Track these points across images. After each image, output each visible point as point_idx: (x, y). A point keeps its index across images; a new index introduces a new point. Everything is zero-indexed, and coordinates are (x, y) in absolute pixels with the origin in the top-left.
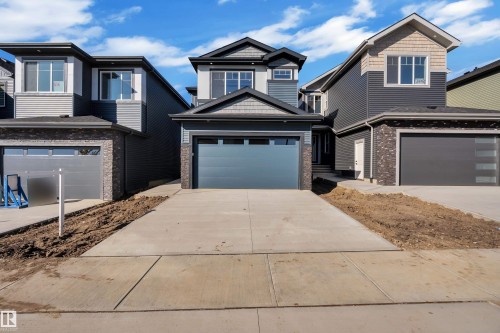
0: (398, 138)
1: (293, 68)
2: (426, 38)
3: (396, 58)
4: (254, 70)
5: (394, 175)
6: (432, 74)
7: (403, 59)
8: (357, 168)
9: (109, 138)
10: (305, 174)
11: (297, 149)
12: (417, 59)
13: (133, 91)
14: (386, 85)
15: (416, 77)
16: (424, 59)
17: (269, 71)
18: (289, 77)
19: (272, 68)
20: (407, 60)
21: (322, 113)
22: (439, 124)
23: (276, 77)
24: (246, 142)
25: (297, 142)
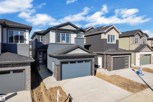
0: (112, 59)
1: (83, 34)
3: (109, 35)
5: (111, 68)
8: (99, 65)
10: (93, 71)
11: (90, 63)
12: (113, 36)
13: (25, 40)
14: (108, 43)
15: (113, 41)
17: (76, 34)
20: (111, 36)
22: (119, 55)
24: (77, 62)
25: (90, 61)
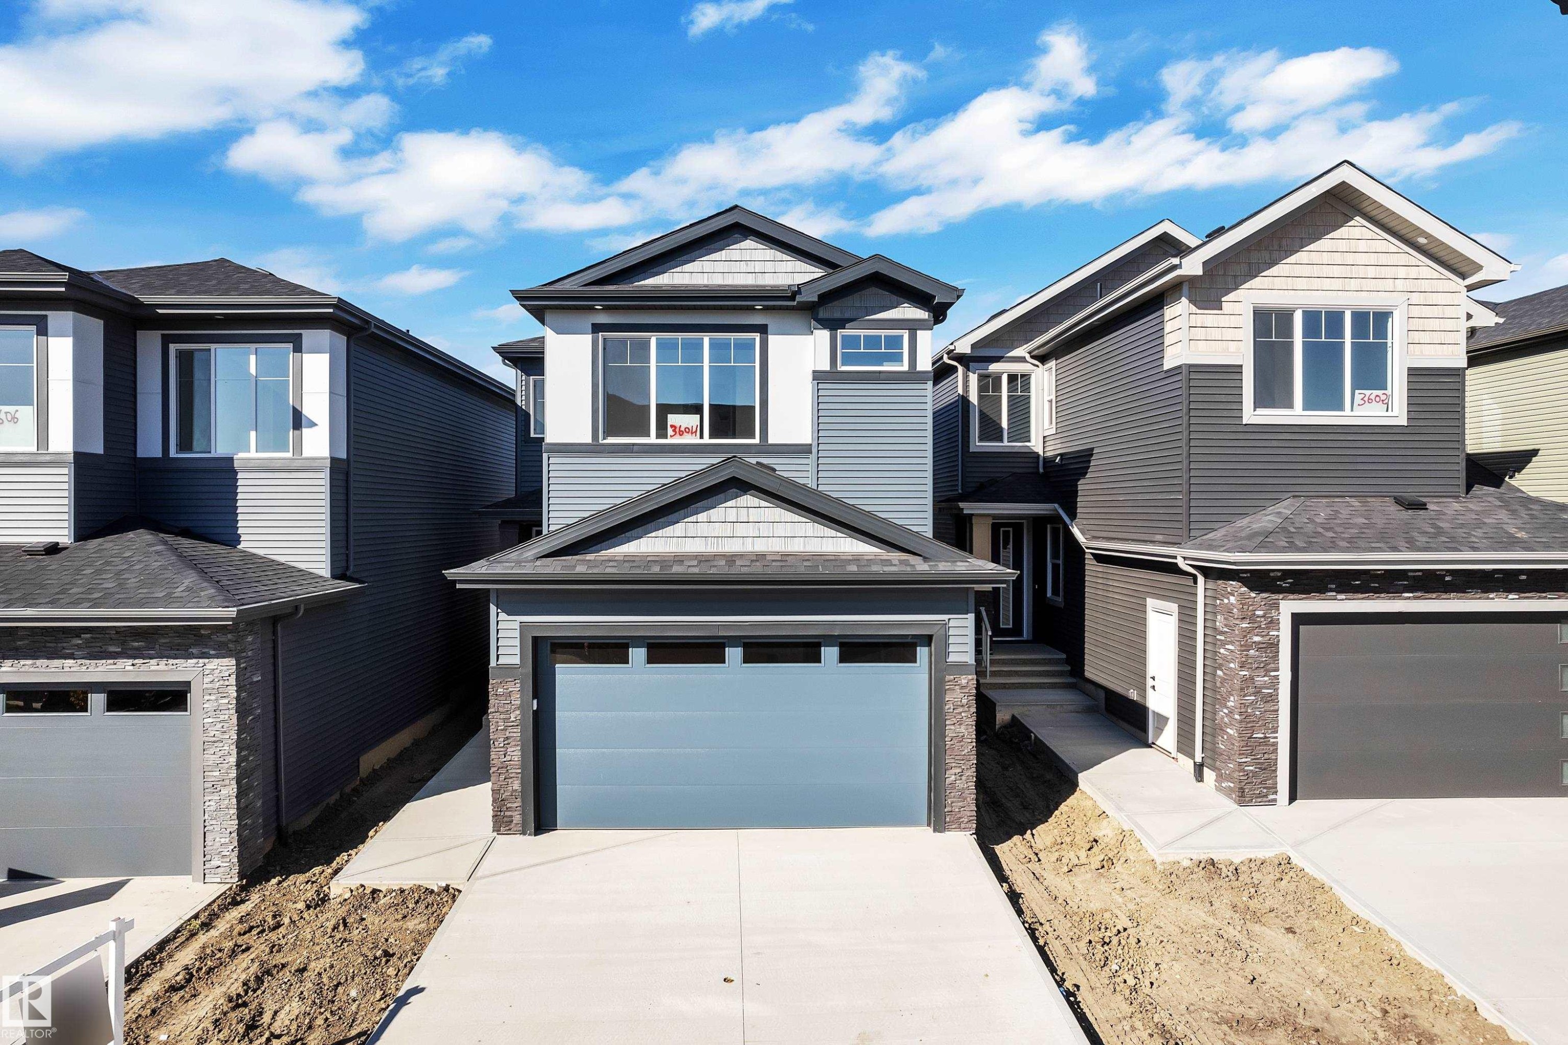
0: (1285, 633)
1: (913, 326)
2: (1394, 245)
3: (1285, 317)
4: (763, 330)
5: (1270, 768)
6: (1414, 373)
7: (1311, 318)
8: (1154, 702)
9: (222, 651)
10: (951, 777)
12: (1360, 318)
13: (298, 420)
14: (1251, 415)
15: (1355, 386)
16: (1382, 318)
17: (823, 335)
18: (898, 358)
19: (833, 325)
20: (1324, 320)
21: (1035, 444)
23: (847, 360)
24: (734, 655)
25: (925, 652)
